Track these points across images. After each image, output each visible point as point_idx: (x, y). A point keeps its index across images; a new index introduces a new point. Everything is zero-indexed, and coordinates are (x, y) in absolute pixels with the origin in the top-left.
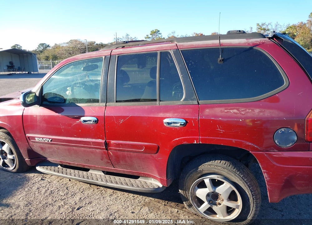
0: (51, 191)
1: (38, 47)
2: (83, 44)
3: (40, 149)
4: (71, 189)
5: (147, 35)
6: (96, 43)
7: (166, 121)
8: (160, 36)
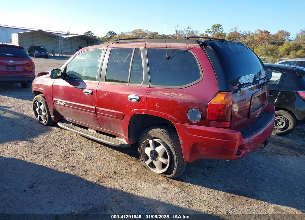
0: (61, 139)
1: (106, 34)
2: (146, 34)
3: (60, 110)
4: (74, 140)
5: (208, 30)
6: (158, 34)
7: (130, 97)
8: (221, 30)
